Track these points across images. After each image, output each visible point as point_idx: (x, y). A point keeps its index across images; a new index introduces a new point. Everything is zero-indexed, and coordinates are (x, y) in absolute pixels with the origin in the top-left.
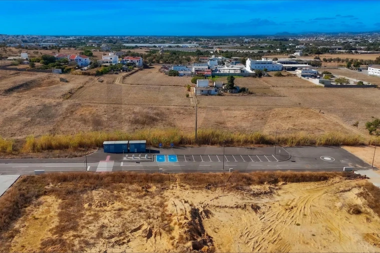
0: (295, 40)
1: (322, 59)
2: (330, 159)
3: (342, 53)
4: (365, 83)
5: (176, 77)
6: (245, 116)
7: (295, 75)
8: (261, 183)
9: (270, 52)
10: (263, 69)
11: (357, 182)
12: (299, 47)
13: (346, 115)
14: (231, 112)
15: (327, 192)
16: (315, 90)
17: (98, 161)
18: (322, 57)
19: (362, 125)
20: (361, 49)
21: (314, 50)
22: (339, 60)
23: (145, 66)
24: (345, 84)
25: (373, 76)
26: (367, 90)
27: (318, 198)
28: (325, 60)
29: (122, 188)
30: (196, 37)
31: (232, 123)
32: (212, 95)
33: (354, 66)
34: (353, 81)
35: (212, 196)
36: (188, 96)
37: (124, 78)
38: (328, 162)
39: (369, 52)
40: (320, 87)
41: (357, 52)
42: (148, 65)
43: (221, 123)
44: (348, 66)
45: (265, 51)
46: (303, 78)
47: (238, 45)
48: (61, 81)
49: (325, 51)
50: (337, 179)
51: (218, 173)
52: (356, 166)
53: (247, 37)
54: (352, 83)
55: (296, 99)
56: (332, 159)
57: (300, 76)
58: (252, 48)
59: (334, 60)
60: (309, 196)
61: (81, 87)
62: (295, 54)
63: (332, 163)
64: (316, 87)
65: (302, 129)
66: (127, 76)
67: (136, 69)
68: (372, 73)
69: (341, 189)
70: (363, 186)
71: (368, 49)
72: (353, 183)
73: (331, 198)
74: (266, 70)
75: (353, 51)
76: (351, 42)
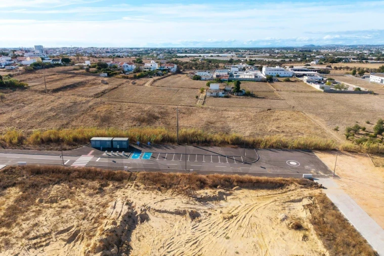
0: (317, 51)
1: (333, 67)
2: (295, 164)
3: (355, 62)
4: (362, 89)
5: (198, 81)
6: (237, 117)
7: (302, 81)
8: (214, 186)
9: (291, 61)
10: (275, 75)
11: (310, 192)
12: (318, 57)
13: (332, 119)
14: (227, 112)
15: (276, 201)
16: (313, 95)
17: (80, 155)
18: (333, 65)
19: (343, 129)
20: (372, 59)
21: (330, 59)
22: (347, 68)
23: (178, 72)
24: (343, 90)
25: (374, 83)
26: (362, 96)
27: (264, 207)
28: (336, 68)
29: (82, 184)
30: (237, 48)
31: (222, 123)
32: (220, 97)
33: (359, 74)
34: (352, 87)
35: (159, 198)
36: (197, 97)
37: (155, 81)
38: (292, 167)
39: (378, 62)
40: (320, 92)
41: (367, 62)
42: (181, 70)
43: (212, 123)
44: (354, 74)
45: (287, 60)
46: (308, 83)
47: (268, 55)
48: (102, 82)
49: (339, 60)
50: (292, 187)
51: (178, 174)
52: (317, 173)
53: (278, 49)
54: (350, 89)
55: (292, 102)
56: (298, 164)
57: (305, 82)
58: (279, 58)
59: (344, 68)
60: (256, 203)
61: (115, 88)
62: (312, 62)
63: (296, 168)
64: (316, 92)
65: (283, 132)
66: (159, 79)
67: (169, 73)
68: (373, 81)
69: (292, 198)
70: (315, 196)
71: (379, 59)
72: (307, 192)
73: (277, 208)
74: (278, 76)
75: (364, 61)
76: (366, 53)
